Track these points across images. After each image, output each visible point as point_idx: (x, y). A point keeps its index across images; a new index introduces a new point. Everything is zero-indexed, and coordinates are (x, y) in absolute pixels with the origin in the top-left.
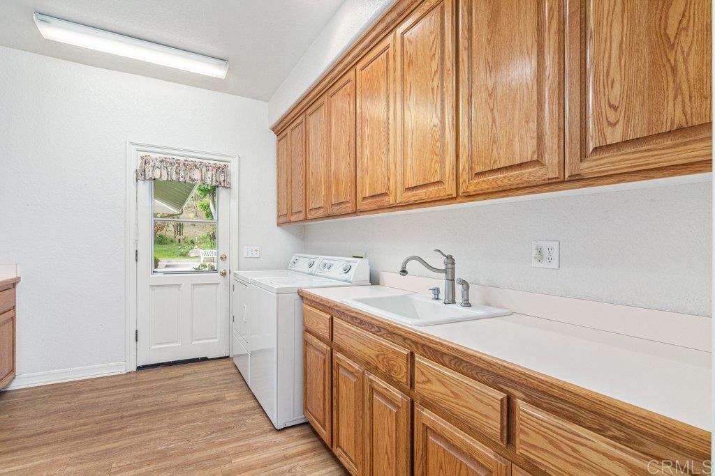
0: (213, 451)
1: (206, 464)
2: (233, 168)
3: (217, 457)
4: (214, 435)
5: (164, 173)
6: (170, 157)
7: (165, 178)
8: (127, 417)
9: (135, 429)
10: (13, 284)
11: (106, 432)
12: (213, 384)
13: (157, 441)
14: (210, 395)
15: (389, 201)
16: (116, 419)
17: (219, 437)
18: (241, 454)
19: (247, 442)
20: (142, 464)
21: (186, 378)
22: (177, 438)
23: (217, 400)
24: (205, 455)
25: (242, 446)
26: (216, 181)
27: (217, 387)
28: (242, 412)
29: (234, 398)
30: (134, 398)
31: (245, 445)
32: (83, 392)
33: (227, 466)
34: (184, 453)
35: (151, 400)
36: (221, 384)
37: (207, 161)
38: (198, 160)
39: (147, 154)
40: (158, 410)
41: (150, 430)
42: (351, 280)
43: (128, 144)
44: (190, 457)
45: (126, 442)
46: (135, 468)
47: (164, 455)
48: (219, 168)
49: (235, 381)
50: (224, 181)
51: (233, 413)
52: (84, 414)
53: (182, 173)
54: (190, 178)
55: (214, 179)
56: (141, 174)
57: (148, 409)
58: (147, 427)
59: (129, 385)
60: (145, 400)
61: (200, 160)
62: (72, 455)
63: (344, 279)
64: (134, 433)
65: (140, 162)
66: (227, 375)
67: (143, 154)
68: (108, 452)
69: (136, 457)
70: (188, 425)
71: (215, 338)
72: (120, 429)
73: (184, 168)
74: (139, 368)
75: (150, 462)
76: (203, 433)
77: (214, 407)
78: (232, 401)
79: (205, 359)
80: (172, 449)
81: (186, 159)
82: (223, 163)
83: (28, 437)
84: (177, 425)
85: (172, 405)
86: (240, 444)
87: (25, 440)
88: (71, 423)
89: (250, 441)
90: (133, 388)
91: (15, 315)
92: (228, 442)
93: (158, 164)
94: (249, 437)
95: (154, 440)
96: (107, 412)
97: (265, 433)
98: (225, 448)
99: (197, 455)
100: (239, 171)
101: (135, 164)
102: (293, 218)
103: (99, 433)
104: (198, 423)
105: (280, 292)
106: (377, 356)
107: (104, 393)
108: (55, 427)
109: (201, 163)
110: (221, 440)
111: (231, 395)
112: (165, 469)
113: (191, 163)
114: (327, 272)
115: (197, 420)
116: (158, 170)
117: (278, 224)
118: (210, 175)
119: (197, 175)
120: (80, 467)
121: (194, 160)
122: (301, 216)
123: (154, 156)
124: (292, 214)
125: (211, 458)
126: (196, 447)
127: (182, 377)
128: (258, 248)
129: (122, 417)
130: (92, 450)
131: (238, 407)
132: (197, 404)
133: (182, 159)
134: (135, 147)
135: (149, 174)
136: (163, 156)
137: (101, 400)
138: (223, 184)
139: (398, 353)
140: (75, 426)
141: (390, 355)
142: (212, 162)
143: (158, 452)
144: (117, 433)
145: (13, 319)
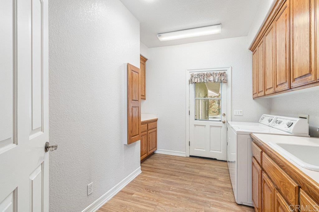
0: (205, 199)
1: (200, 203)
2: (229, 73)
3: (205, 202)
4: (207, 193)
5: (199, 79)
6: (201, 72)
7: (199, 81)
8: (180, 172)
9: (182, 178)
10: (156, 120)
11: (173, 175)
12: (216, 171)
13: (187, 185)
14: (212, 175)
15: (311, 79)
16: (177, 172)
17: (209, 195)
18: (216, 206)
19: (220, 202)
20: (179, 192)
21: (206, 165)
22: (194, 187)
23: (215, 178)
24: (201, 199)
25: (218, 203)
26: (220, 80)
27: (217, 173)
28: (223, 188)
29: (222, 180)
30: (185, 166)
31: (219, 203)
32: (172, 160)
33: (208, 208)
34: (194, 194)
35: (190, 169)
36: (218, 172)
37: (216, 72)
38: (212, 72)
39: (192, 73)
40: (191, 174)
41: (186, 180)
42: (291, 132)
43: (186, 70)
44: (195, 197)
45: (178, 181)
46: (176, 192)
47: (187, 192)
48: (221, 74)
49: (225, 173)
50: (224, 79)
51: (219, 187)
52: (170, 167)
53: (205, 79)
54: (209, 80)
55: (219, 79)
56: (191, 81)
57: (188, 172)
58: (185, 179)
59: (186, 161)
60: (188, 169)
61: (213, 72)
62: (162, 179)
63: (287, 131)
64: (181, 179)
65: (190, 76)
66: (223, 169)
67: (191, 73)
68: (171, 183)
69: (178, 188)
70: (199, 184)
71: (220, 151)
72: (177, 176)
73: (206, 76)
74: (191, 156)
75: (181, 192)
76: (203, 190)
77: (212, 181)
78: (221, 181)
79: (215, 159)
80: (190, 191)
81: (207, 72)
82: (223, 71)
83: (155, 168)
84: (195, 182)
85: (196, 174)
86: (217, 201)
87: (154, 169)
88: (166, 169)
89: (222, 203)
90: (186, 163)
91: (157, 130)
92: (213, 199)
93: (196, 76)
94: (222, 200)
95: (186, 184)
96: (175, 169)
97: (231, 202)
98: (210, 200)
99: (198, 198)
100: (231, 74)
101: (189, 78)
102: (259, 95)
103: (171, 175)
104: (203, 185)
105: (239, 133)
106: (281, 182)
107: (177, 162)
108: (162, 168)
109: (213, 73)
110: (209, 196)
111: (221, 179)
112: (185, 197)
113: (209, 74)
114: (278, 126)
115: (203, 184)
116: (196, 79)
117: (254, 99)
118: (217, 78)
119: (211, 78)
120: (163, 183)
121: (210, 72)
122: (262, 94)
123: (195, 73)
124: (259, 93)
125: (202, 201)
126: (199, 194)
127: (204, 164)
128: (242, 111)
129: (179, 172)
130: (167, 180)
131: (223, 185)
132: (205, 177)
133: (205, 73)
134: (189, 71)
135: (193, 81)
136: (198, 73)
137: (175, 164)
138: (223, 81)
139: (291, 184)
140: (166, 170)
141: (287, 184)
142: (218, 72)
143: (185, 190)
144: (176, 177)
145: (156, 131)
